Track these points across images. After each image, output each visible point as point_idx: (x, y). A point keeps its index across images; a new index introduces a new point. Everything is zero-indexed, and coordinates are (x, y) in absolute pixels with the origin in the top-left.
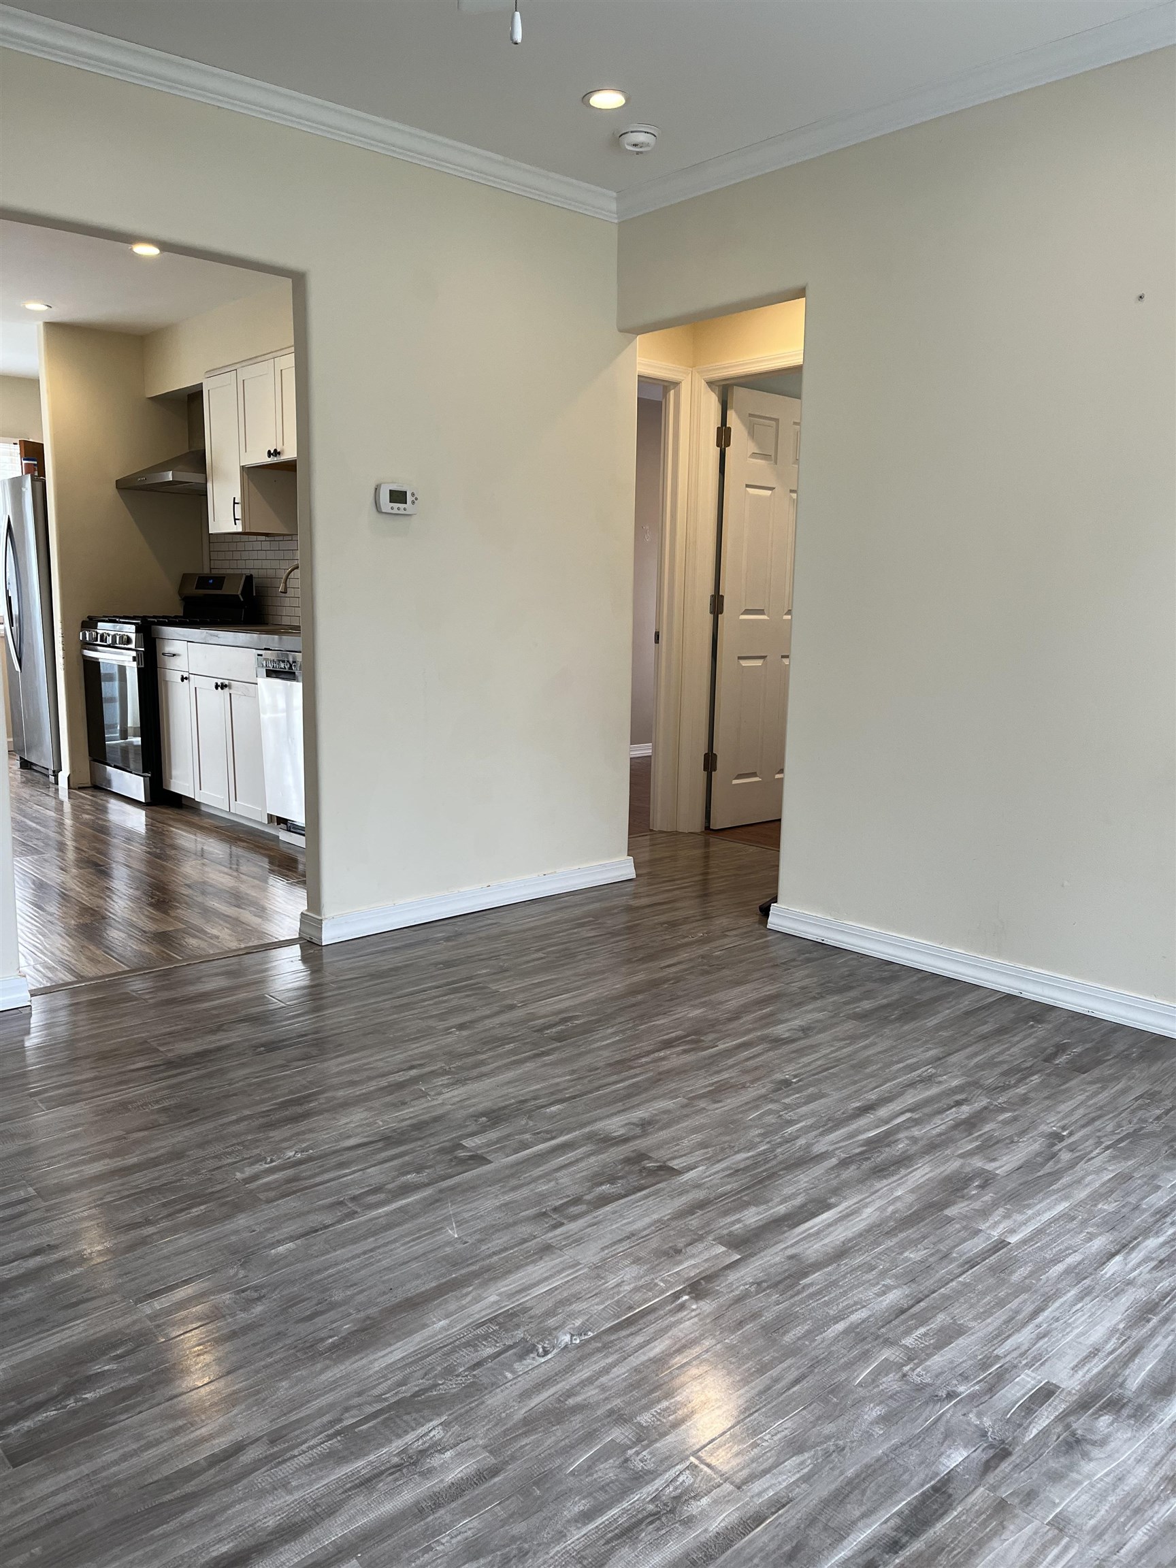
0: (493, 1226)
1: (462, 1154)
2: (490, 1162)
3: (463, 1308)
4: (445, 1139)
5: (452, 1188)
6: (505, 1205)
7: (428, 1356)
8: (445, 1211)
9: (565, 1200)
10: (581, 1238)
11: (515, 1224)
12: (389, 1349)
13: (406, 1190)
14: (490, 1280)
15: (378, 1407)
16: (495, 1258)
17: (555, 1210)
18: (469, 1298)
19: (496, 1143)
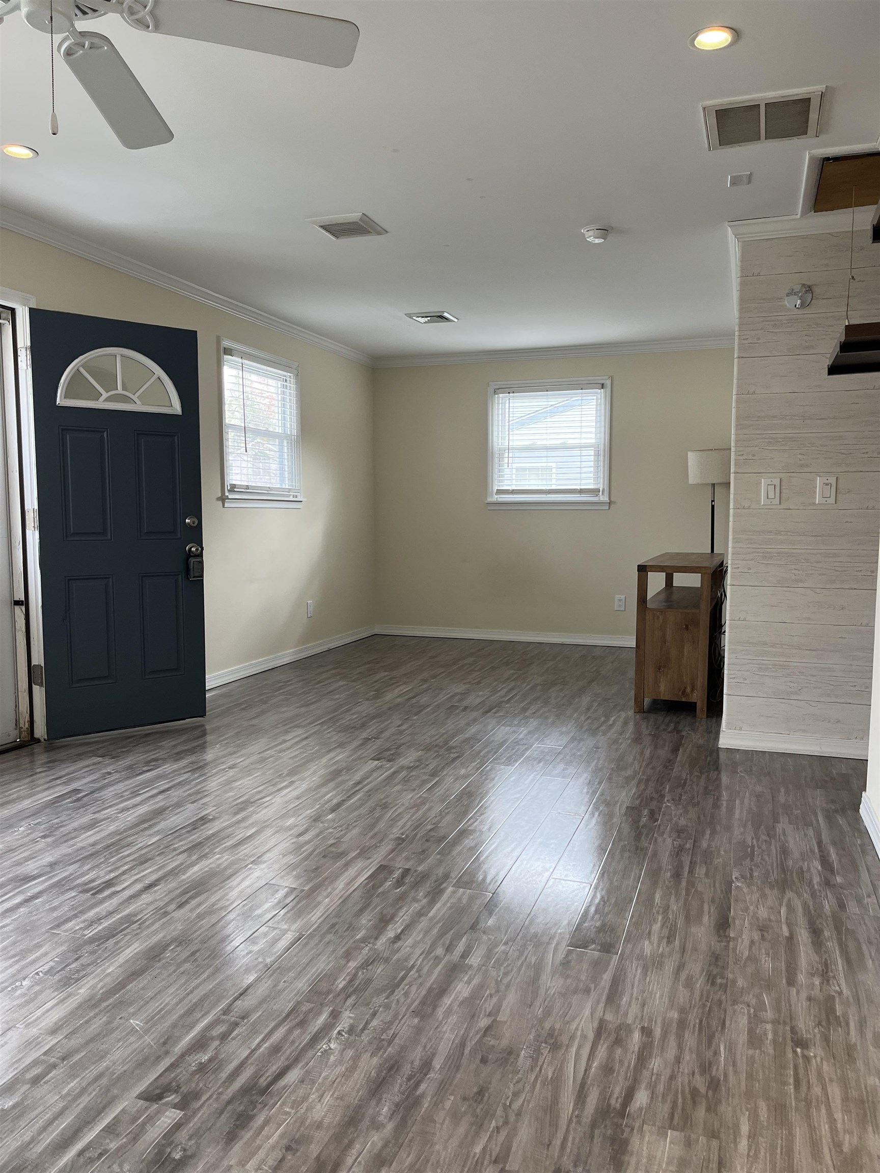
0: (104, 1036)
1: (172, 1098)
2: (139, 1097)
3: (101, 980)
4: (204, 1111)
5: (158, 1059)
6: (102, 1057)
7: (109, 956)
8: (152, 1037)
9: (47, 1078)
10: (25, 1047)
11: (87, 1043)
12: (135, 951)
13: (200, 1044)
14: (89, 1000)
15: (125, 932)
16: (92, 1014)
17: (54, 1066)
18: (99, 986)
19: (144, 1124)
